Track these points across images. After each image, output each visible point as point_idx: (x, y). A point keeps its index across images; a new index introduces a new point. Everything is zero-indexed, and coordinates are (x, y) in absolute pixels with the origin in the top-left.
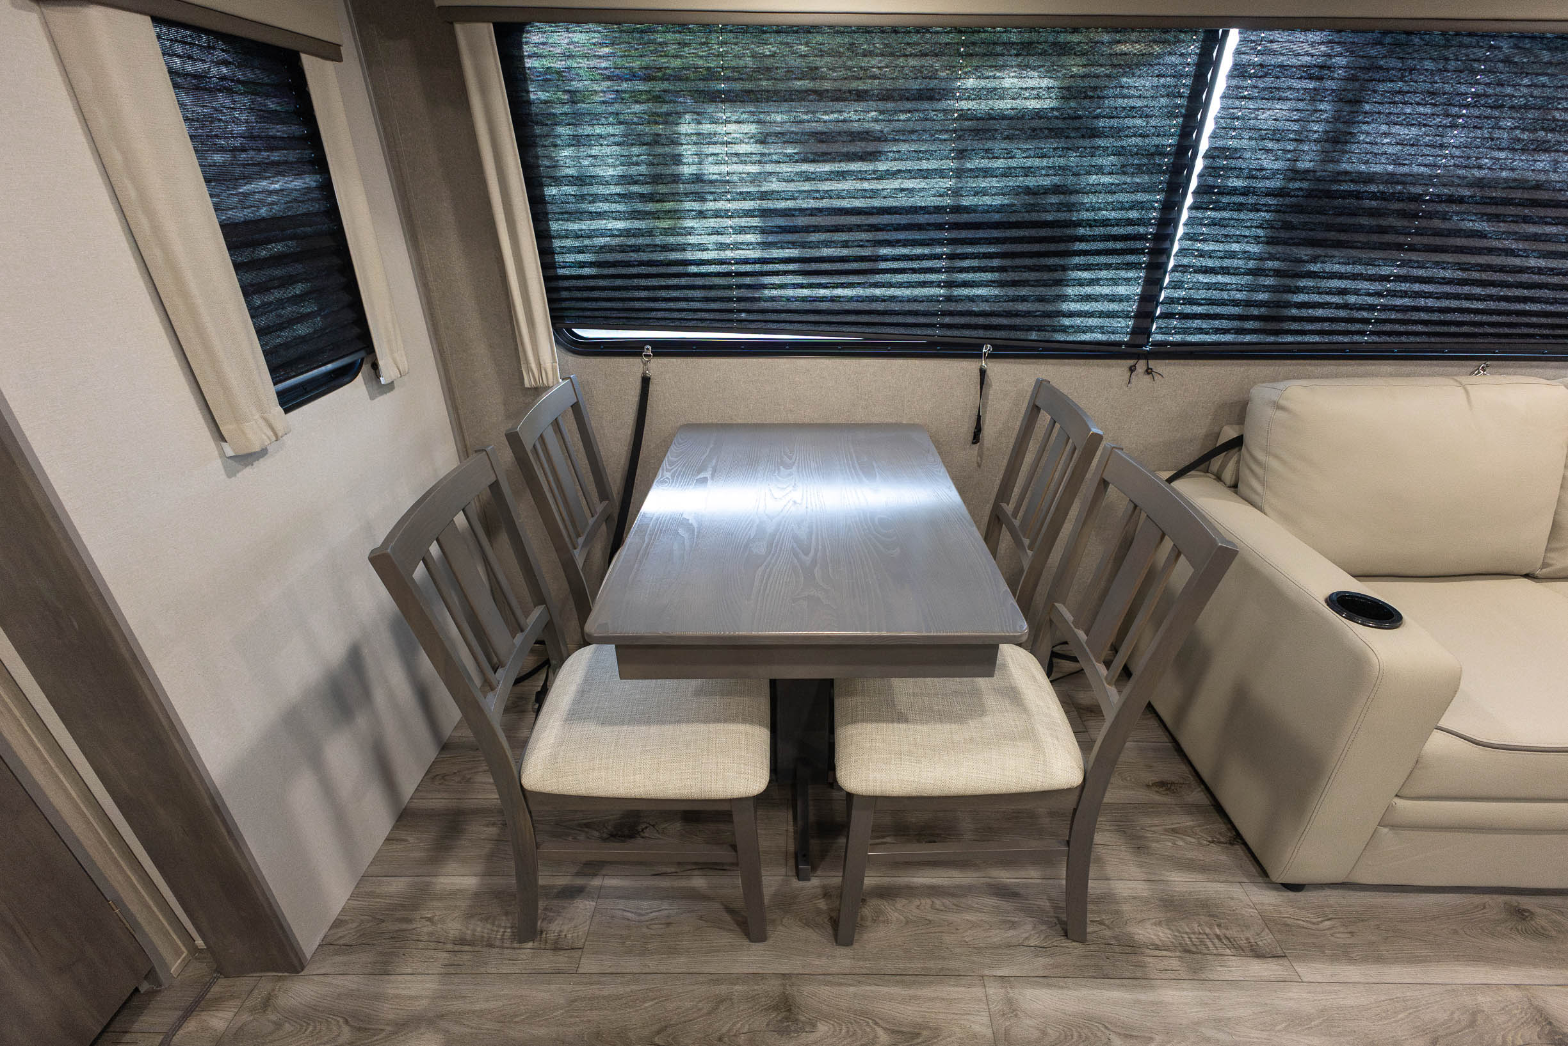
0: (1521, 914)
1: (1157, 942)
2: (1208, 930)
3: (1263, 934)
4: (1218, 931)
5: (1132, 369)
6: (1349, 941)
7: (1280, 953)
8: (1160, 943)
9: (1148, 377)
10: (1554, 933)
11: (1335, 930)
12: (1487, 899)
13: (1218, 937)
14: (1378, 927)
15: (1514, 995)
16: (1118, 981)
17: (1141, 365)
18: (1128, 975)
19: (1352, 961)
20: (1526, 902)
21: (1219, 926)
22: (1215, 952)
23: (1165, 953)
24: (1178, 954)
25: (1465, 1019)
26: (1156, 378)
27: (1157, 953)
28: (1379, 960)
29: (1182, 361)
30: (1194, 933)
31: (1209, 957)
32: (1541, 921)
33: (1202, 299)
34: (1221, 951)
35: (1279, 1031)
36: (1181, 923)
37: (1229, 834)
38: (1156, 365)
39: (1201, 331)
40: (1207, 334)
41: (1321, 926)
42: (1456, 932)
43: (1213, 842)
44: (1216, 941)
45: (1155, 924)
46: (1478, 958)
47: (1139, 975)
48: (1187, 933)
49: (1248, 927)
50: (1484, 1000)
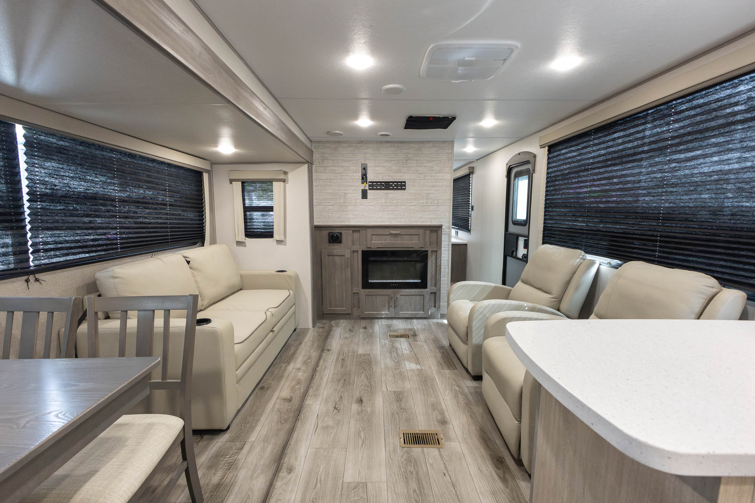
0: (262, 388)
1: (221, 478)
2: (226, 459)
3: (236, 444)
4: (228, 457)
5: (27, 281)
6: (250, 424)
7: (244, 443)
8: (222, 477)
9: (37, 283)
10: (270, 386)
11: (245, 426)
12: (255, 392)
13: (230, 457)
14: (250, 416)
15: (278, 401)
16: (226, 498)
17: (31, 278)
18: (226, 493)
19: (255, 427)
20: (260, 385)
21: (226, 455)
22: (234, 460)
23: (226, 477)
24: (228, 472)
25: (279, 413)
26: (42, 283)
27: (224, 479)
28: (258, 421)
29: (52, 272)
30: (225, 464)
31: (234, 463)
32: (266, 386)
33: (51, 241)
34: (235, 458)
35: (263, 455)
36: (219, 466)
37: (199, 437)
38: (38, 276)
39: (56, 256)
40: (59, 257)
41: (242, 428)
42: (260, 402)
43: (198, 443)
44: (231, 458)
45: (214, 476)
46: (268, 401)
47: (228, 489)
48: (223, 466)
49: (232, 447)
50: (277, 406)
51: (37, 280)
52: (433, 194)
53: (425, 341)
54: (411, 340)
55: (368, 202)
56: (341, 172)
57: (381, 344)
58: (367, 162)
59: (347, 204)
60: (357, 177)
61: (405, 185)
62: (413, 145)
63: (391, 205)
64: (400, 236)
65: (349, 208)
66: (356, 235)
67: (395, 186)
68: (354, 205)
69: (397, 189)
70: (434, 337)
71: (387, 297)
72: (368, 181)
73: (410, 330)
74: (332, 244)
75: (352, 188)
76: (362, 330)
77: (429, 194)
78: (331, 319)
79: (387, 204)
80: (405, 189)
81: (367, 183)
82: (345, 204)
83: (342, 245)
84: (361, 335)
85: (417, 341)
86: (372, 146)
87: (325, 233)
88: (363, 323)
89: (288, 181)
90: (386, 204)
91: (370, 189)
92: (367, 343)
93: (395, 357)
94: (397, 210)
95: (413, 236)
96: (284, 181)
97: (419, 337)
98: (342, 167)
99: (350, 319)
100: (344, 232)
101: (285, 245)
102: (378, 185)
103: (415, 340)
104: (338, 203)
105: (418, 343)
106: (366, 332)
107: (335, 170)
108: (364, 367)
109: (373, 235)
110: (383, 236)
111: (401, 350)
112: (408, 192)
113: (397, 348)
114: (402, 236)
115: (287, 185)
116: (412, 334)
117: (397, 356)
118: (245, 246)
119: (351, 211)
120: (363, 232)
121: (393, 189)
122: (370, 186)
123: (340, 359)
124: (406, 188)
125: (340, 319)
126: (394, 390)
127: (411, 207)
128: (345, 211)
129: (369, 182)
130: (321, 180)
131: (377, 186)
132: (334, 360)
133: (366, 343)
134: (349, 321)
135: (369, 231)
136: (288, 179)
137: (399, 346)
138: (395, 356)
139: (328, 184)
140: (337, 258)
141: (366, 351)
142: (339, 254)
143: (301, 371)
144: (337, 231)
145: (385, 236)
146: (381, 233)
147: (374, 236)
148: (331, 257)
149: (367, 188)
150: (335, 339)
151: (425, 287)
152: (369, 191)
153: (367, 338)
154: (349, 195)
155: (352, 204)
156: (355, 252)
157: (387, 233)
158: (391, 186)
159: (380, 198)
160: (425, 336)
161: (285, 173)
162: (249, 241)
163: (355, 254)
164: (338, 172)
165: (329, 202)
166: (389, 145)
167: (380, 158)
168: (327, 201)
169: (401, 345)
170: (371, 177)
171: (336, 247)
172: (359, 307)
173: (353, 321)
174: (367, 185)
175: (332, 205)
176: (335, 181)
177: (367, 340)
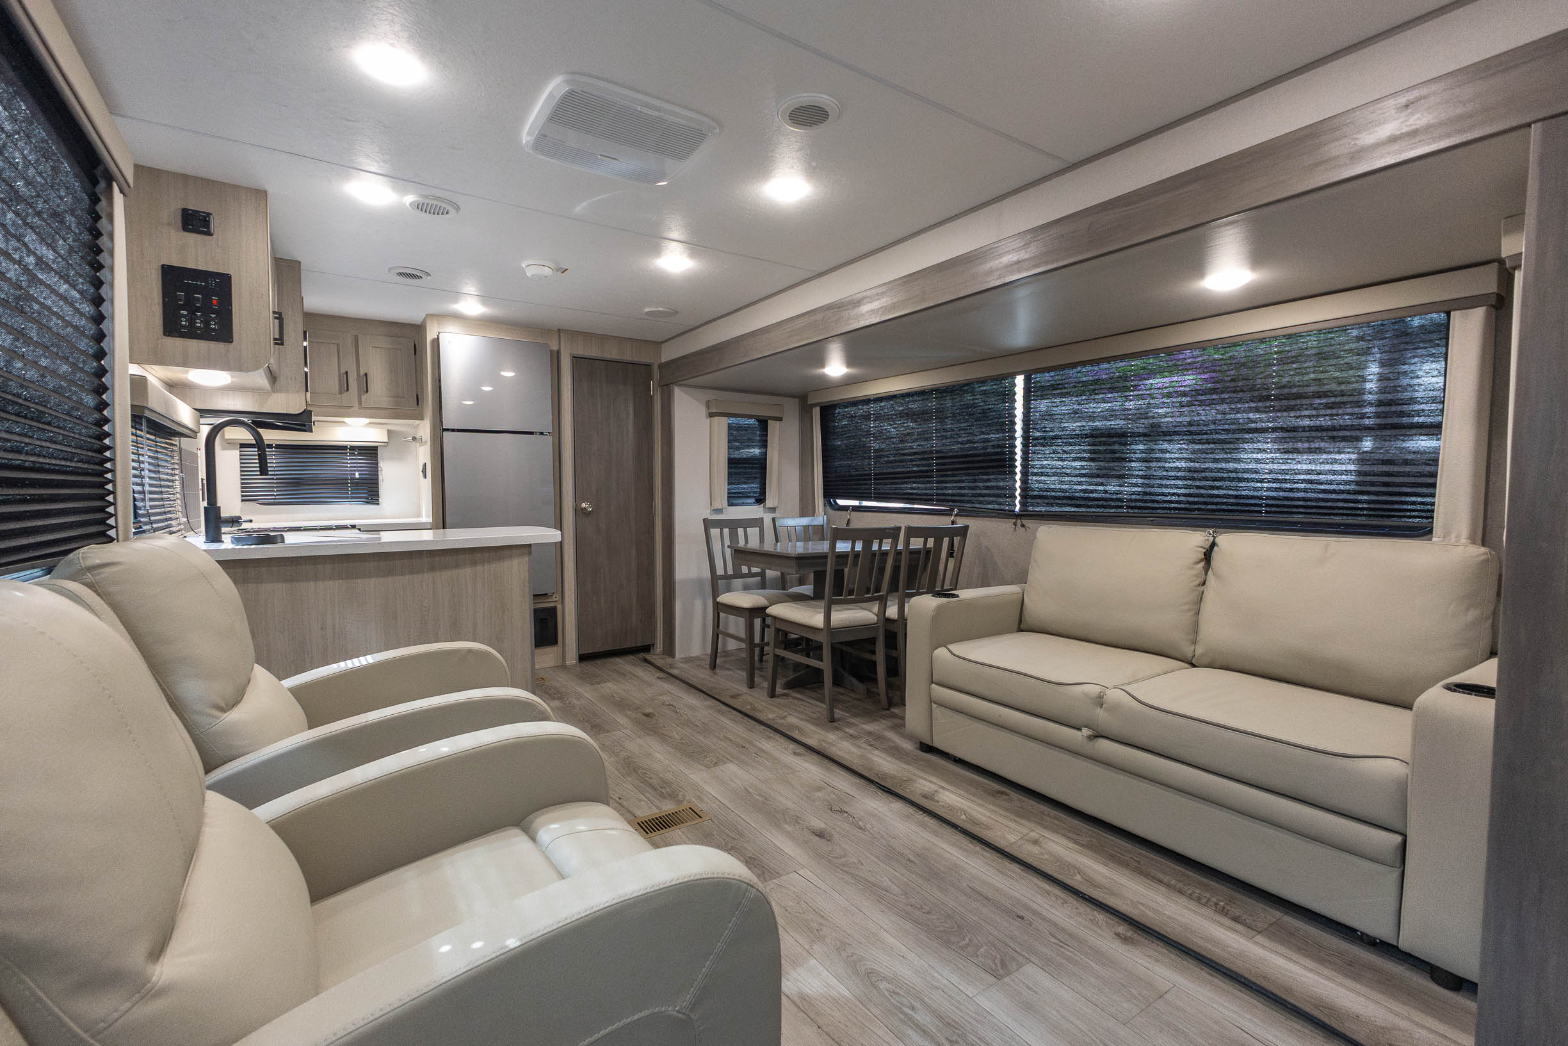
5: (1015, 524)
17: (1019, 522)
26: (1027, 529)
33: (1037, 488)
38: (1026, 522)
51: (1023, 526)
126: (782, 878)
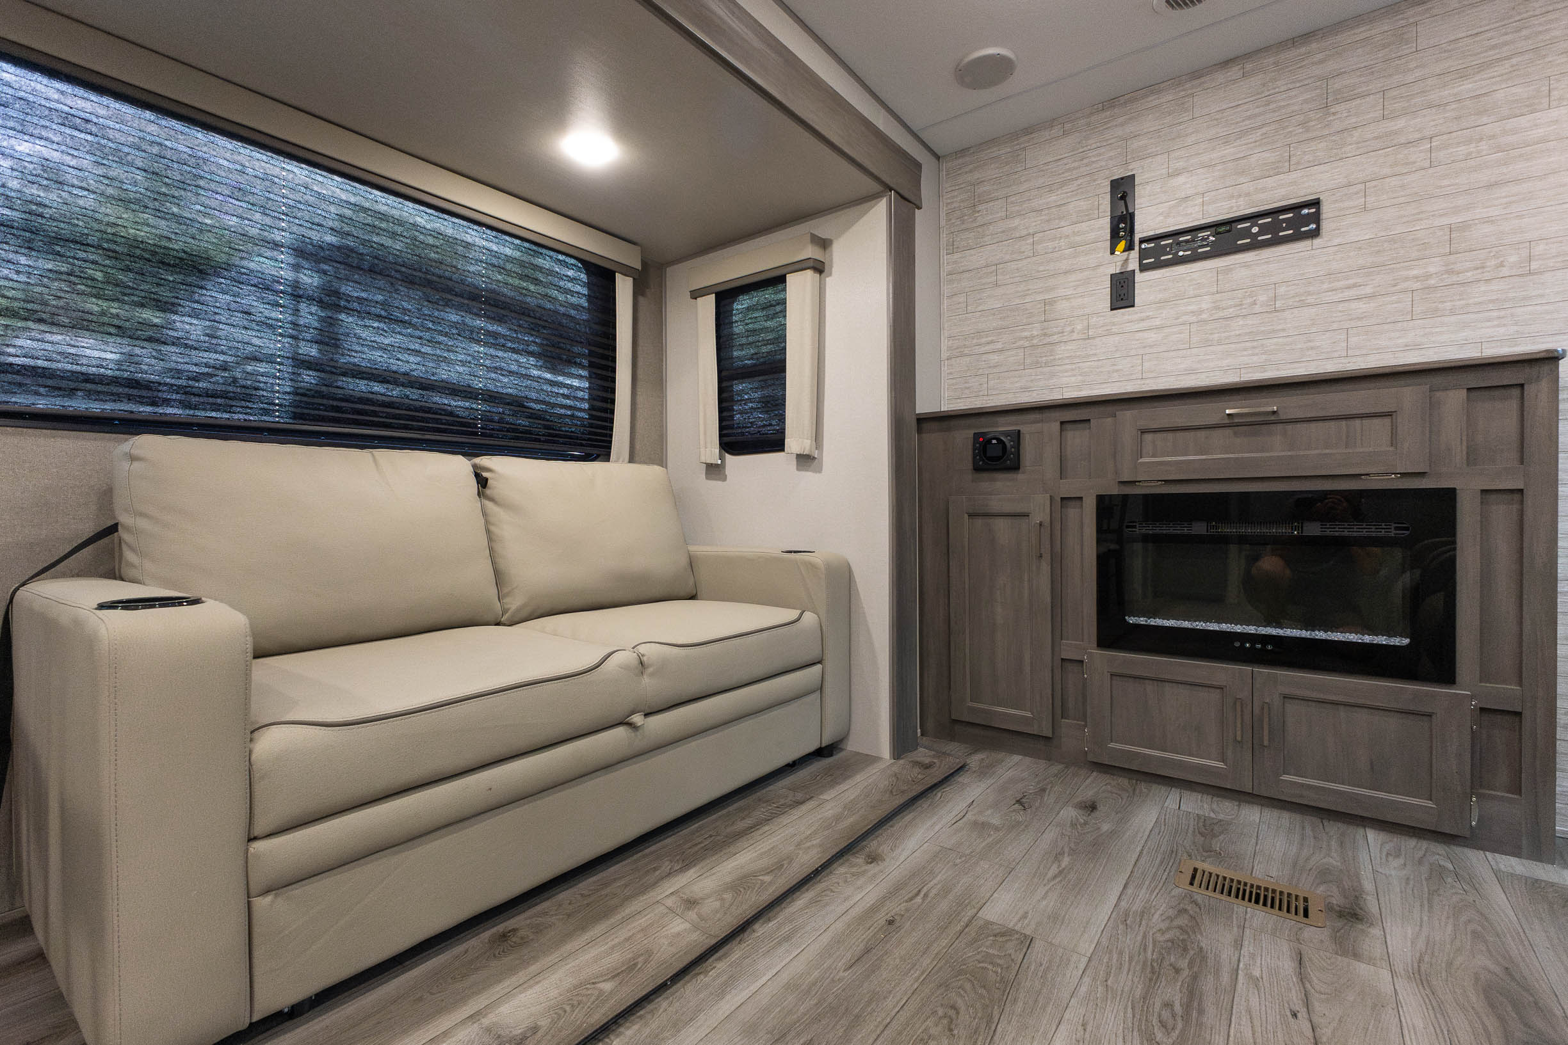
0: (503, 938)
10: (533, 937)
12: (464, 944)
20: (513, 923)
32: (521, 934)
42: (417, 1000)
46: (434, 1013)
52: (1489, 221)
53: (1421, 976)
54: (1315, 935)
55: (1136, 317)
56: (1031, 231)
57: (1123, 904)
58: (1134, 168)
59: (1056, 338)
60: (1092, 236)
61: (1316, 218)
62: (1362, 32)
63: (1244, 312)
64: (1280, 426)
65: (1062, 351)
66: (1077, 439)
67: (1263, 230)
68: (1083, 336)
69: (1277, 241)
70: (1497, 970)
71: (1215, 695)
72: (1137, 237)
73: (1324, 875)
74: (985, 475)
75: (1073, 277)
76: (1070, 813)
77: (1465, 226)
78: (979, 745)
79: (1226, 313)
80: (1315, 234)
81: (1130, 247)
82: (1048, 340)
83: (1020, 476)
84: (1050, 835)
85: (1356, 956)
86: (1156, 102)
87: (963, 438)
88: (1092, 786)
89: (831, 267)
90: (1221, 314)
91: (1144, 268)
92: (1055, 877)
93: (1166, 1014)
94: (1274, 331)
95: (1358, 422)
96: (819, 268)
97: (1376, 931)
98: (1039, 211)
99: (1048, 759)
100: (1028, 428)
101: (819, 470)
102: (1179, 243)
103: (1346, 948)
104: (1022, 338)
105: (1362, 968)
106: (1086, 823)
107: (1015, 228)
108: (953, 1007)
109: (1143, 432)
110: (1192, 434)
111: (1225, 978)
112: (1336, 241)
113: (1204, 959)
114: (1289, 427)
115: (829, 281)
116: (1337, 900)
117: (1187, 1007)
118: (724, 479)
119: (1067, 361)
120: (1102, 422)
121: (1255, 245)
122: (1143, 254)
123: (881, 918)
124: (1325, 225)
125: (1012, 751)
127: (1354, 305)
128: (1047, 364)
129: (1142, 241)
130: (966, 275)
131: (1175, 247)
132: (857, 911)
133: (1050, 874)
134: (1042, 764)
135: (1128, 415)
136: (831, 260)
137: (1227, 954)
138: (1168, 1005)
139: (989, 280)
140: (1001, 524)
141: (1025, 916)
142: (1008, 508)
143: (692, 915)
144: (1004, 426)
145: (1202, 434)
146: (1180, 422)
147: (1148, 437)
148: (979, 522)
149: (1133, 265)
150: (935, 819)
151: (1446, 674)
152: (1139, 277)
153: (1073, 852)
154: (1062, 305)
155: (1075, 336)
156: (1072, 503)
157: (1214, 419)
158: (1247, 233)
159: (1191, 293)
160: (1421, 944)
161: (824, 244)
162: (733, 462)
163: (1072, 512)
164: (1024, 233)
165: (992, 342)
166: (1235, 72)
167: (1190, 140)
168: (984, 340)
169: (1238, 944)
170: (1148, 222)
171: (999, 484)
172: (1084, 717)
173: (1056, 768)
174: (1134, 254)
175: (1001, 351)
176: (1013, 265)
177: (1066, 861)
